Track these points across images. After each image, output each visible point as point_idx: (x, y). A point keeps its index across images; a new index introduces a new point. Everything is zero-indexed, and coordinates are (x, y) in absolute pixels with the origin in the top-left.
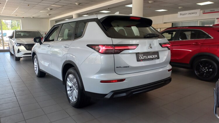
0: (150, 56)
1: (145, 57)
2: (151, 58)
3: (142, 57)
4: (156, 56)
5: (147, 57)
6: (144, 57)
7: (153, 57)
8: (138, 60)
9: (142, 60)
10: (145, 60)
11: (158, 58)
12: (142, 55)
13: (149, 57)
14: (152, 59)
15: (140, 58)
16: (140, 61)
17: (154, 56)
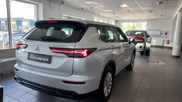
0: (40, 58)
1: (35, 57)
2: (41, 60)
4: (47, 60)
5: (37, 58)
7: (43, 60)
8: (29, 59)
9: (31, 59)
10: (34, 60)
11: (49, 62)
12: (33, 55)
13: (38, 58)
14: (41, 61)
15: (31, 57)
16: (29, 60)
17: (44, 59)
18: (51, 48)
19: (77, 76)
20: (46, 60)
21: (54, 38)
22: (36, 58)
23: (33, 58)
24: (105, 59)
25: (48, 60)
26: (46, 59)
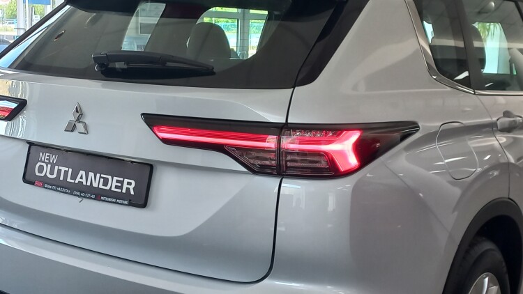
0: (91, 175)
1: (63, 169)
2: (95, 185)
3: (47, 170)
4: (130, 185)
5: (74, 177)
6: (59, 171)
7: (105, 183)
8: (28, 179)
9: (44, 183)
10: (58, 185)
11: (141, 200)
12: (54, 159)
13: (82, 177)
14: (98, 195)
15: (41, 169)
16: (32, 183)
17: (113, 183)
18: (152, 121)
19: (294, 284)
20: (125, 186)
21: (169, 64)
22: (66, 173)
23: (52, 173)
24: (463, 195)
25: (131, 187)
26: (122, 182)
